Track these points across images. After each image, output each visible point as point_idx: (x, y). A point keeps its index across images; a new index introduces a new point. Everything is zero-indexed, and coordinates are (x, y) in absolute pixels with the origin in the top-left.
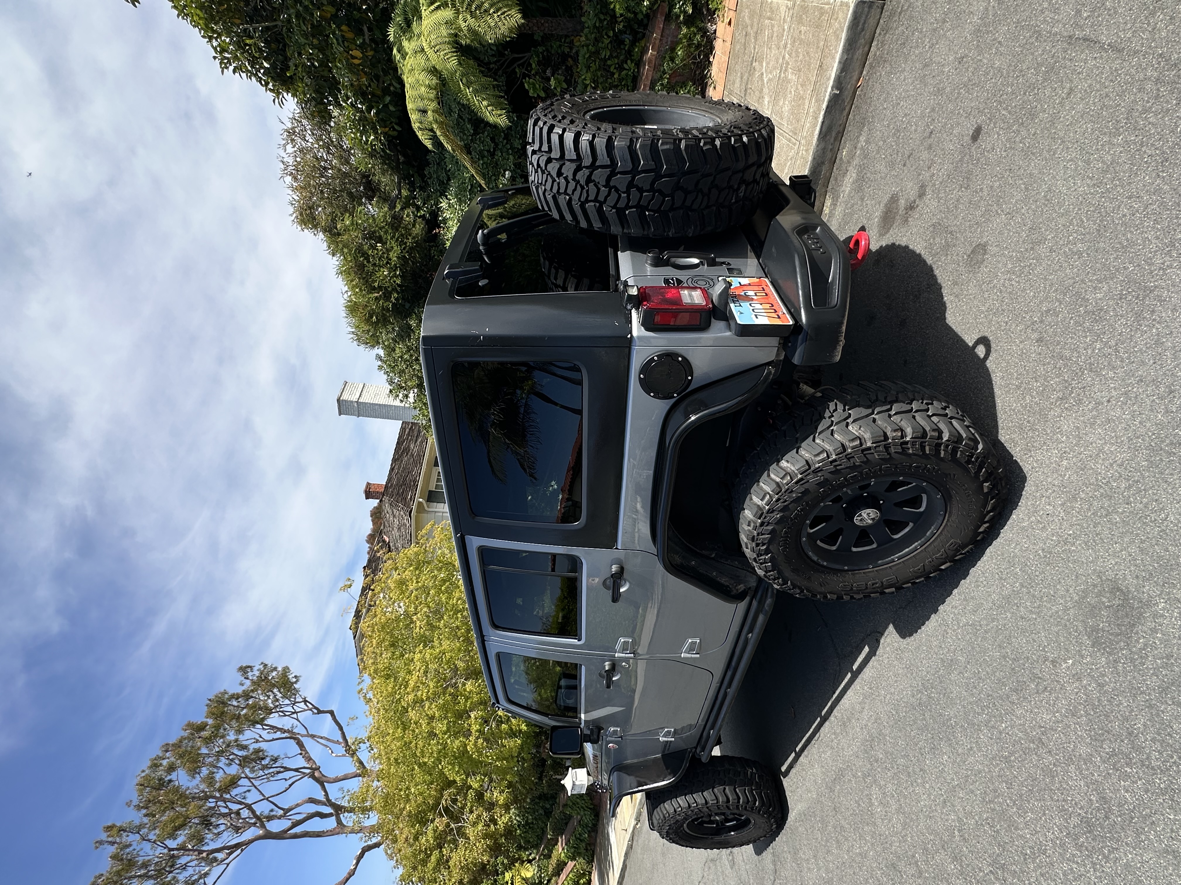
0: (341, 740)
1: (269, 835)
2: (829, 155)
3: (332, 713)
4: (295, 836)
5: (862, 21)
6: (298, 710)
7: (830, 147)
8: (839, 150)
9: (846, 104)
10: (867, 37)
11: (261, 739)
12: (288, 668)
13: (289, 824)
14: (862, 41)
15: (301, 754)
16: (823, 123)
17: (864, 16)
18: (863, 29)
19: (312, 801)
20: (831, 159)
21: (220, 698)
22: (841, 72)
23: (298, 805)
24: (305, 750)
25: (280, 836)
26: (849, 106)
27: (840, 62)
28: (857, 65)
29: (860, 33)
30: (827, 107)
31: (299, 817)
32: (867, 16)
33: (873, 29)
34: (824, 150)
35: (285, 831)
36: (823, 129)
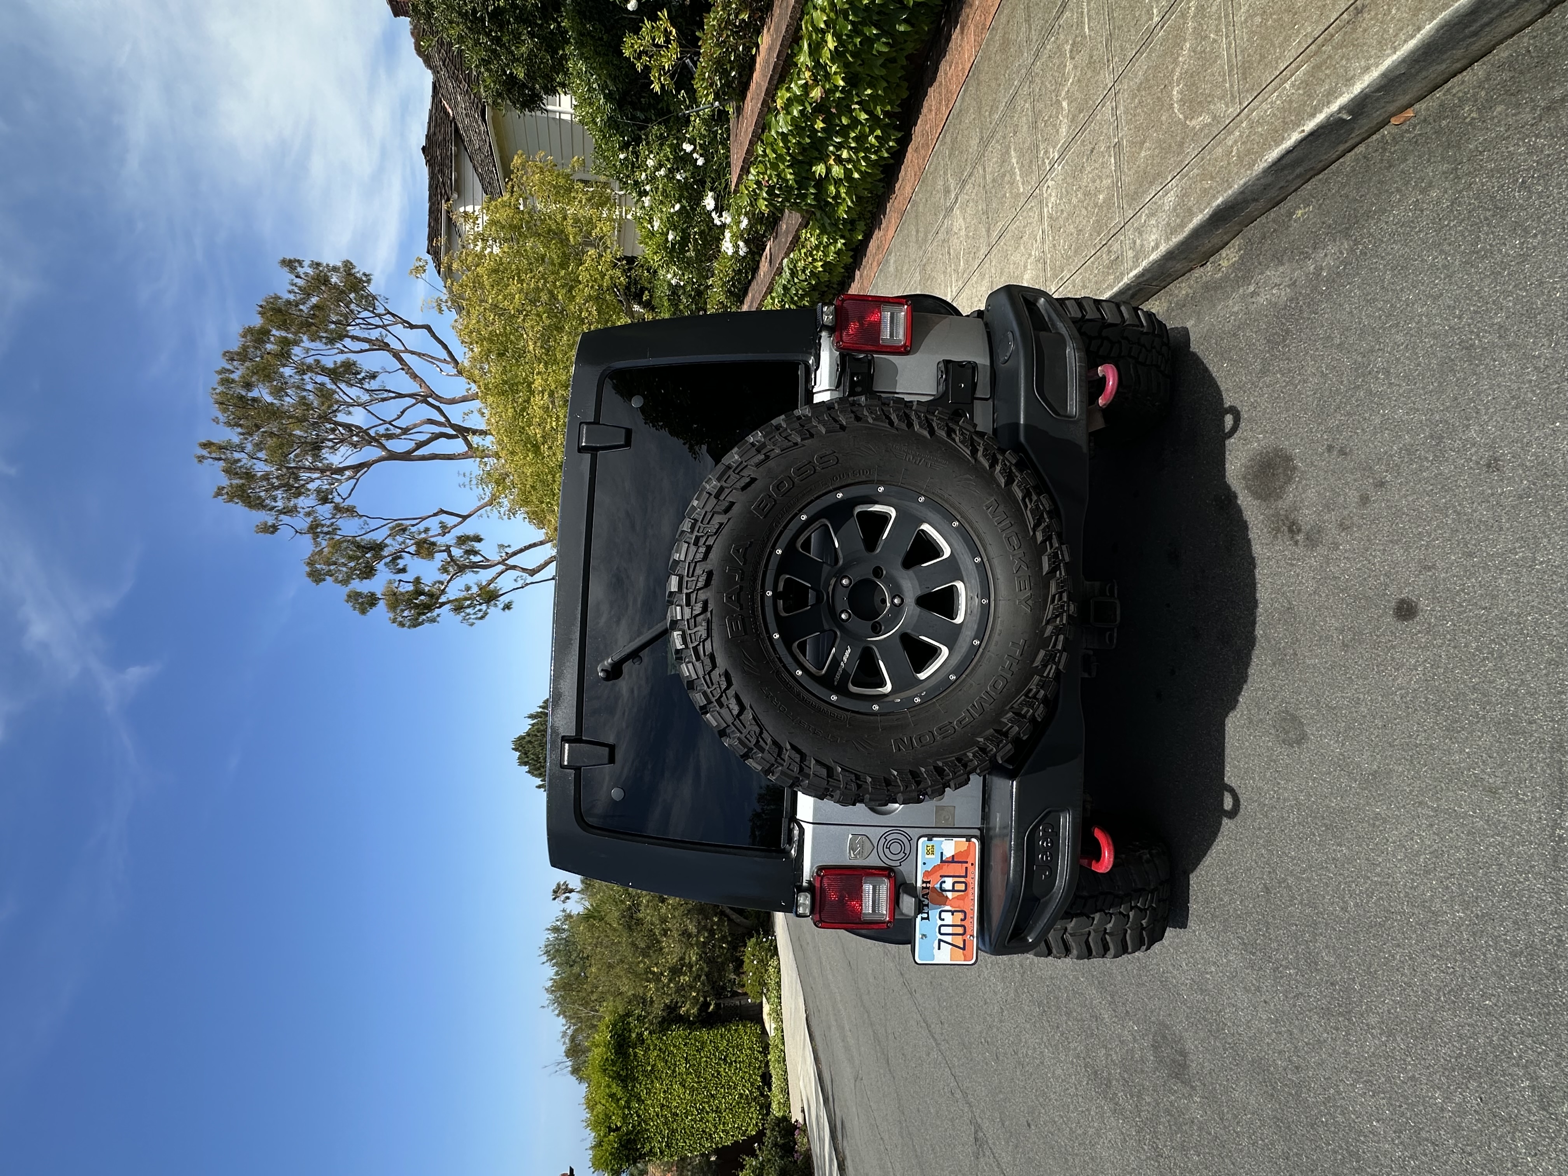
0: (448, 359)
1: (393, 456)
2: (1273, 193)
3: (428, 328)
4: (423, 458)
5: (1485, 19)
6: (386, 322)
7: (1282, 184)
8: (1296, 190)
9: (1353, 135)
10: (1475, 47)
11: (346, 350)
12: (351, 264)
13: (411, 445)
14: (1459, 53)
15: (403, 369)
16: (1289, 152)
17: (1497, 12)
18: (1475, 34)
19: (431, 422)
20: (1274, 198)
21: (272, 303)
22: (1378, 90)
23: (415, 426)
24: (406, 365)
25: (406, 456)
26: (1357, 139)
27: (1384, 75)
28: (1416, 88)
29: (1463, 40)
30: (1312, 134)
31: (423, 437)
32: (1500, 15)
33: (1500, 37)
34: (1266, 187)
35: (409, 452)
36: (1284, 162)
